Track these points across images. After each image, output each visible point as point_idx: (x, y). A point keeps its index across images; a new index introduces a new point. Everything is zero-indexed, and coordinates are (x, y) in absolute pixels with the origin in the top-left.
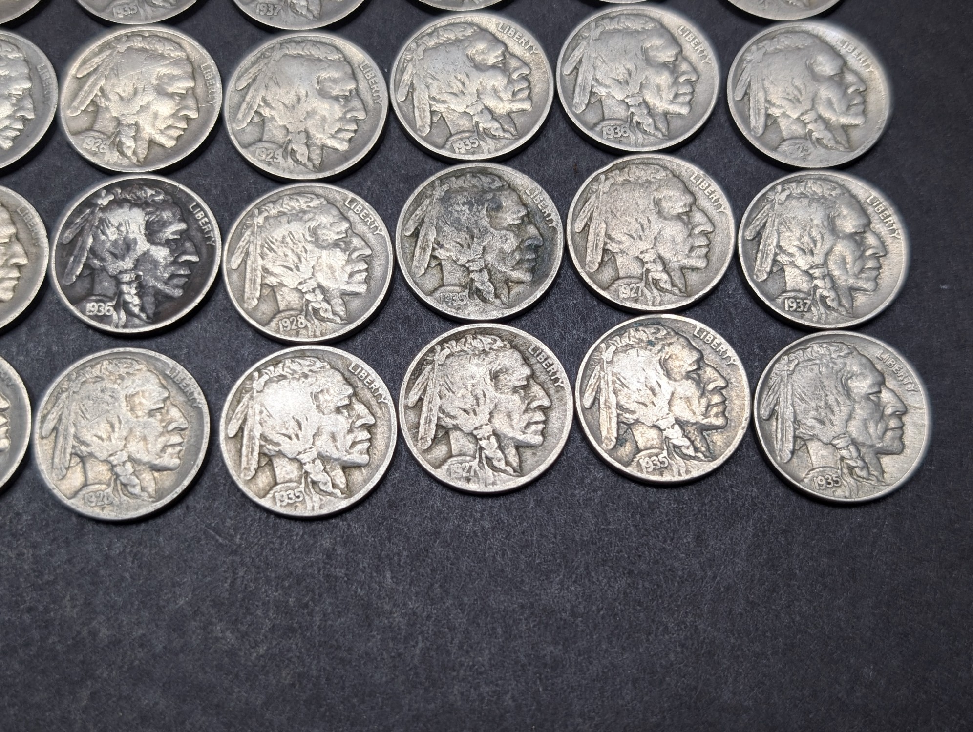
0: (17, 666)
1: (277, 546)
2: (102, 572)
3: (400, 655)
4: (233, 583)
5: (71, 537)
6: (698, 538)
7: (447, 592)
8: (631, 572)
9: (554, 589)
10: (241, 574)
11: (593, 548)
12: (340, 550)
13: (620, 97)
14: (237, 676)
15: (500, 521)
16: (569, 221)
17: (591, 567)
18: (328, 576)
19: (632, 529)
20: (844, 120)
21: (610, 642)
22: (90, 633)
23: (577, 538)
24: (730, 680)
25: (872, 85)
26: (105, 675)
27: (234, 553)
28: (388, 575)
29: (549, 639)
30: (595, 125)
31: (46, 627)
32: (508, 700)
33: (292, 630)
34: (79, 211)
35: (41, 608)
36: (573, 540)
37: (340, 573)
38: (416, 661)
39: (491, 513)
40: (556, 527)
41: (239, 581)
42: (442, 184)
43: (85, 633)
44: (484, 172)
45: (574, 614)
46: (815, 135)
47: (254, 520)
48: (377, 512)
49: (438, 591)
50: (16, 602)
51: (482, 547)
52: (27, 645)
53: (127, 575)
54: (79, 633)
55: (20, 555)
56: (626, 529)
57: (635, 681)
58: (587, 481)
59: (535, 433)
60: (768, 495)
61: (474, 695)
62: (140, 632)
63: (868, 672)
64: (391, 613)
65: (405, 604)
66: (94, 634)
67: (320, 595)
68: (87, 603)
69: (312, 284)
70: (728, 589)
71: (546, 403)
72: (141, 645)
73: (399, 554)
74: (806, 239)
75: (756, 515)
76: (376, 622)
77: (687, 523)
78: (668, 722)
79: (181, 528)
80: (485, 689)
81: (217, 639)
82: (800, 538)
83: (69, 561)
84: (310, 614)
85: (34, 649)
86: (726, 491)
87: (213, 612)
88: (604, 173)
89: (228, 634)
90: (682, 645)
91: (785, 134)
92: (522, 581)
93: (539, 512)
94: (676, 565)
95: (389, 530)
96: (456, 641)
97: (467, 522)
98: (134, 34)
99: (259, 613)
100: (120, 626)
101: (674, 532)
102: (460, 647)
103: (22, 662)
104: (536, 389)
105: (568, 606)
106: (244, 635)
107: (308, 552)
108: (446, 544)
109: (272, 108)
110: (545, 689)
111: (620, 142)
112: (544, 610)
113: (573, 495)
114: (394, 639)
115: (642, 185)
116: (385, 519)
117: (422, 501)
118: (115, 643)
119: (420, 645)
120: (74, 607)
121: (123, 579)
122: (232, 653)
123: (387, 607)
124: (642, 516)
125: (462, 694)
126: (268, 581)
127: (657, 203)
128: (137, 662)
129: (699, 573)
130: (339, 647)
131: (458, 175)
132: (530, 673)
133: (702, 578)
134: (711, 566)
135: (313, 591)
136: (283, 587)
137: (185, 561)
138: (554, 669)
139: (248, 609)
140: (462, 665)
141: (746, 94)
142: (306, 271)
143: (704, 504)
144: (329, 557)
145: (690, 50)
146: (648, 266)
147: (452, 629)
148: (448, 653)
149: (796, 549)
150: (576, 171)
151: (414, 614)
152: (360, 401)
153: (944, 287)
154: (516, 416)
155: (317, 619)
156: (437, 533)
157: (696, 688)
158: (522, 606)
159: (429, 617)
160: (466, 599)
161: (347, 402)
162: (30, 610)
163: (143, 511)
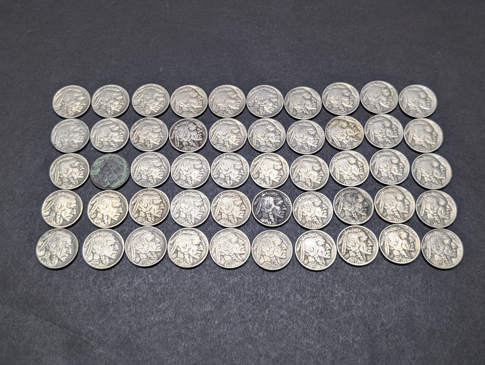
0: (250, 304)
1: (310, 277)
2: (269, 282)
3: (340, 303)
4: (300, 286)
5: (261, 274)
6: (409, 277)
7: (351, 289)
8: (394, 285)
9: (376, 289)
10: (302, 283)
11: (385, 279)
12: (324, 279)
13: (386, 171)
14: (303, 307)
15: (362, 273)
16: (375, 201)
17: (384, 283)
18: (322, 285)
19: (394, 275)
20: (440, 178)
21: (390, 301)
22: (267, 297)
23: (381, 277)
24: (418, 310)
25: (447, 169)
26: (272, 306)
27: (300, 279)
28: (336, 285)
29: (375, 300)
30: (380, 178)
31: (257, 295)
32: (366, 314)
33: (315, 297)
34: (258, 197)
35: (255, 291)
36: (380, 277)
37: (325, 284)
38: (344, 304)
39: (360, 271)
40: (375, 274)
41: (301, 285)
42: (344, 192)
43: (266, 297)
44: (354, 189)
45: (381, 295)
46: (433, 181)
47: (304, 271)
48: (333, 270)
49: (348, 288)
50: (249, 290)
51: (358, 278)
52: (252, 299)
53: (275, 284)
54: (265, 297)
55: (249, 278)
56: (392, 275)
57: (396, 310)
58: (382, 263)
59: (370, 252)
60: (425, 267)
61: (358, 312)
62: (279, 297)
63: (450, 309)
64: (338, 293)
65: (341, 291)
66: (268, 297)
67: (321, 289)
68: (266, 290)
69: (314, 215)
70: (417, 289)
71: (372, 245)
72: (279, 300)
73: (339, 280)
74: (432, 206)
75: (423, 272)
76: (334, 295)
77: (406, 274)
78: (404, 319)
79: (287, 272)
80: (361, 311)
81: (297, 299)
82: (433, 277)
83: (261, 280)
84: (319, 293)
85: (254, 300)
86: (415, 266)
87: (296, 292)
88: (383, 190)
89: (300, 297)
90: (406, 302)
91: (426, 181)
92: (368, 287)
93: (371, 270)
94: (404, 283)
95: (336, 274)
96: (353, 300)
97: (354, 273)
98: (267, 155)
99: (307, 293)
100: (274, 295)
101: (403, 276)
102: (354, 302)
103: (252, 303)
104: (369, 241)
105: (379, 293)
106: (303, 298)
107: (317, 279)
108: (349, 278)
109: (301, 173)
110: (375, 311)
111: (386, 182)
112: (374, 293)
113: (379, 267)
114: (339, 299)
115: (392, 193)
116: (334, 271)
117: (343, 267)
118: (273, 299)
119: (345, 301)
120: (263, 291)
121: (274, 284)
122: (301, 302)
123: (337, 292)
124: (396, 272)
125: (355, 312)
126: (308, 285)
127: (396, 197)
128: (279, 304)
129: (410, 285)
130: (326, 301)
131: (347, 190)
132: (371, 308)
133: (411, 286)
134: (412, 284)
135: (319, 288)
136: (312, 287)
137: (288, 280)
138: (377, 307)
139: (304, 292)
140: (355, 306)
141: (416, 171)
142: (312, 212)
143: (410, 269)
144: (322, 280)
145: (402, 160)
146: (395, 212)
147: (352, 297)
148: (352, 303)
149: (432, 280)
150: (375, 189)
151: (343, 294)
152: (327, 243)
153: (466, 218)
154: (365, 248)
155: (320, 294)
156: (347, 275)
157: (410, 312)
158: (368, 292)
159: (347, 295)
160: (355, 291)
161: (324, 244)
162: (252, 291)
163: (279, 268)
